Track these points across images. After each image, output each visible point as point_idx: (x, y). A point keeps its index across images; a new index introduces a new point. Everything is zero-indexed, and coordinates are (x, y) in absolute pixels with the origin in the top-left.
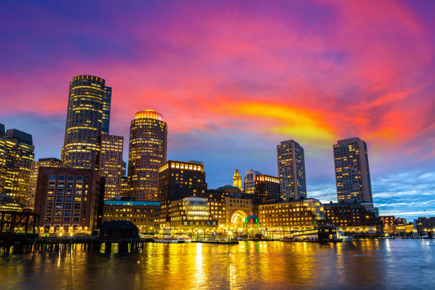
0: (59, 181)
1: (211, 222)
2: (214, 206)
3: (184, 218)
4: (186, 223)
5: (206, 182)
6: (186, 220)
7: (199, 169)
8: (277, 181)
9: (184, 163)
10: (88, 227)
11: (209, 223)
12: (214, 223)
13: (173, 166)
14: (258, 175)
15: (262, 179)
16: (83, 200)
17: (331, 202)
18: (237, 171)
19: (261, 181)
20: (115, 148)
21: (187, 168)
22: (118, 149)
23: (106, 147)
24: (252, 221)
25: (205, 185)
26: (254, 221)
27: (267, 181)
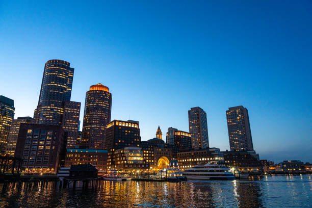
0: (35, 134)
1: (145, 165)
2: (146, 153)
3: (125, 162)
4: (126, 166)
5: (140, 135)
6: (127, 164)
7: (136, 127)
8: (189, 136)
9: (125, 122)
10: (54, 168)
11: (143, 166)
12: (147, 166)
13: (117, 124)
14: (176, 131)
15: (179, 134)
16: (51, 148)
17: (227, 150)
18: (159, 128)
19: (179, 136)
20: (74, 111)
21: (127, 125)
22: (77, 111)
23: (68, 110)
24: (174, 164)
25: (140, 138)
26: (176, 164)
27: (182, 136)
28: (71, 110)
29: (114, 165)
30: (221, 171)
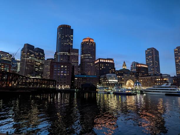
0: (58, 67)
1: (119, 84)
2: (119, 78)
3: (107, 82)
4: (108, 85)
5: (115, 67)
6: (108, 83)
7: (112, 62)
8: (146, 67)
9: (106, 59)
10: (69, 85)
11: (118, 85)
12: (120, 85)
13: (101, 61)
14: (138, 64)
15: (139, 66)
16: (67, 75)
17: (175, 76)
18: (124, 63)
19: (139, 67)
20: (75, 54)
21: (107, 61)
22: (77, 54)
23: (72, 54)
24: (138, 84)
25: (115, 69)
26: (139, 84)
27: (142, 67)
28: (74, 54)
29: (101, 84)
30: (174, 90)
